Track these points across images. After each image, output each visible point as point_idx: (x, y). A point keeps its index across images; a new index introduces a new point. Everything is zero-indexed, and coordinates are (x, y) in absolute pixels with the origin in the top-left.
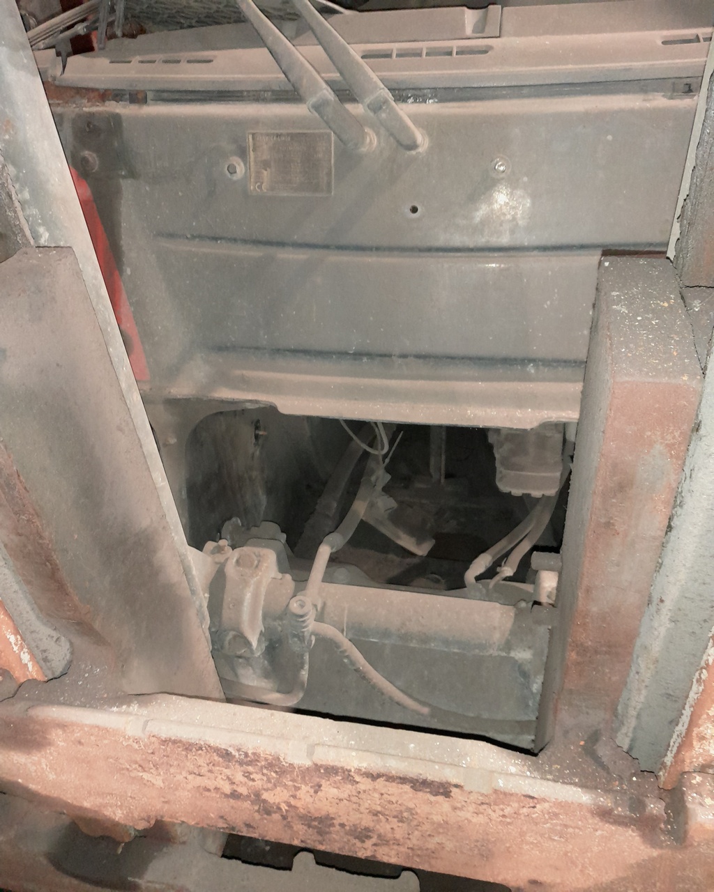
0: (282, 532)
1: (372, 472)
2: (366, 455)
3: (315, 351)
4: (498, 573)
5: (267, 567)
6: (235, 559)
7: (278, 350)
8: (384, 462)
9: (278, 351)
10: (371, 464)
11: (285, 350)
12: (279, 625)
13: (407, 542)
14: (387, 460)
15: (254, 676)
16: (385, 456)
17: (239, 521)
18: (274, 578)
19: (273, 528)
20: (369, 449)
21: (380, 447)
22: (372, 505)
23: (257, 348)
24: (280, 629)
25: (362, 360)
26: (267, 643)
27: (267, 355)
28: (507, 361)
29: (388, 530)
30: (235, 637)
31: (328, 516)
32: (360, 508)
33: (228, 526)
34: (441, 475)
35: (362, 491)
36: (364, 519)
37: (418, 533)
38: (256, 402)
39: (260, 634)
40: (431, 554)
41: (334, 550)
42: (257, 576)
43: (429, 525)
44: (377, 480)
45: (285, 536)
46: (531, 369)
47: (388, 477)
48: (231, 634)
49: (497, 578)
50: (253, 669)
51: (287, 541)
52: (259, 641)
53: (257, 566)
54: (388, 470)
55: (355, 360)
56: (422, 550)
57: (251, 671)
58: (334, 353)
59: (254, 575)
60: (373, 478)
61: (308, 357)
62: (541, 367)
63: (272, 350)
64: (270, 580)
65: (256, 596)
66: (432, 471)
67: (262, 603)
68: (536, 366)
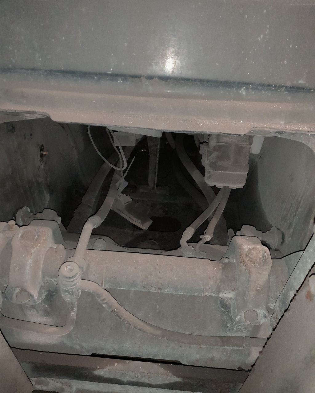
0: (59, 216)
1: (117, 181)
2: (113, 170)
3: (81, 72)
4: (201, 239)
5: (45, 240)
6: (20, 235)
7: (51, 71)
8: (124, 175)
9: (51, 73)
10: (116, 176)
11: (56, 71)
12: (55, 281)
13: (136, 222)
14: (126, 174)
15: (38, 315)
16: (124, 171)
17: (29, 209)
18: (51, 248)
19: (52, 214)
20: (114, 167)
21: (121, 165)
22: (116, 201)
23: (33, 69)
24: (55, 283)
25: (117, 81)
26: (46, 293)
27: (42, 76)
28: (227, 84)
29: (126, 215)
30: (21, 291)
31: (89, 207)
32: (110, 202)
33: (20, 213)
34: (154, 185)
35: (111, 192)
36: (112, 209)
37: (142, 217)
38: (33, 113)
39: (41, 288)
40: (150, 228)
41: (95, 227)
42: (36, 247)
43: (148, 212)
44: (120, 185)
45: (60, 219)
46: (243, 91)
47: (126, 184)
48: (18, 290)
49: (201, 242)
50: (37, 311)
51: (62, 222)
52: (40, 293)
53: (37, 240)
54: (126, 179)
55: (112, 80)
56: (145, 226)
57: (35, 312)
58: (95, 74)
59: (34, 246)
60: (117, 184)
61: (75, 78)
62: (250, 90)
63: (46, 71)
64: (47, 249)
65: (36, 262)
66: (149, 183)
67: (42, 266)
68: (247, 89)
